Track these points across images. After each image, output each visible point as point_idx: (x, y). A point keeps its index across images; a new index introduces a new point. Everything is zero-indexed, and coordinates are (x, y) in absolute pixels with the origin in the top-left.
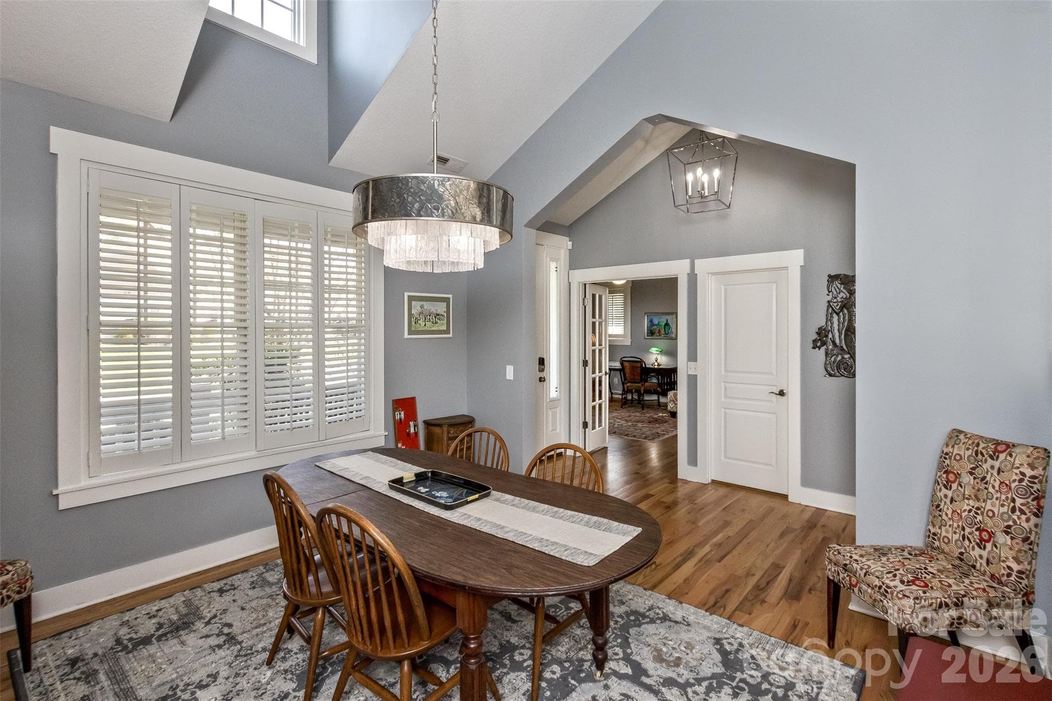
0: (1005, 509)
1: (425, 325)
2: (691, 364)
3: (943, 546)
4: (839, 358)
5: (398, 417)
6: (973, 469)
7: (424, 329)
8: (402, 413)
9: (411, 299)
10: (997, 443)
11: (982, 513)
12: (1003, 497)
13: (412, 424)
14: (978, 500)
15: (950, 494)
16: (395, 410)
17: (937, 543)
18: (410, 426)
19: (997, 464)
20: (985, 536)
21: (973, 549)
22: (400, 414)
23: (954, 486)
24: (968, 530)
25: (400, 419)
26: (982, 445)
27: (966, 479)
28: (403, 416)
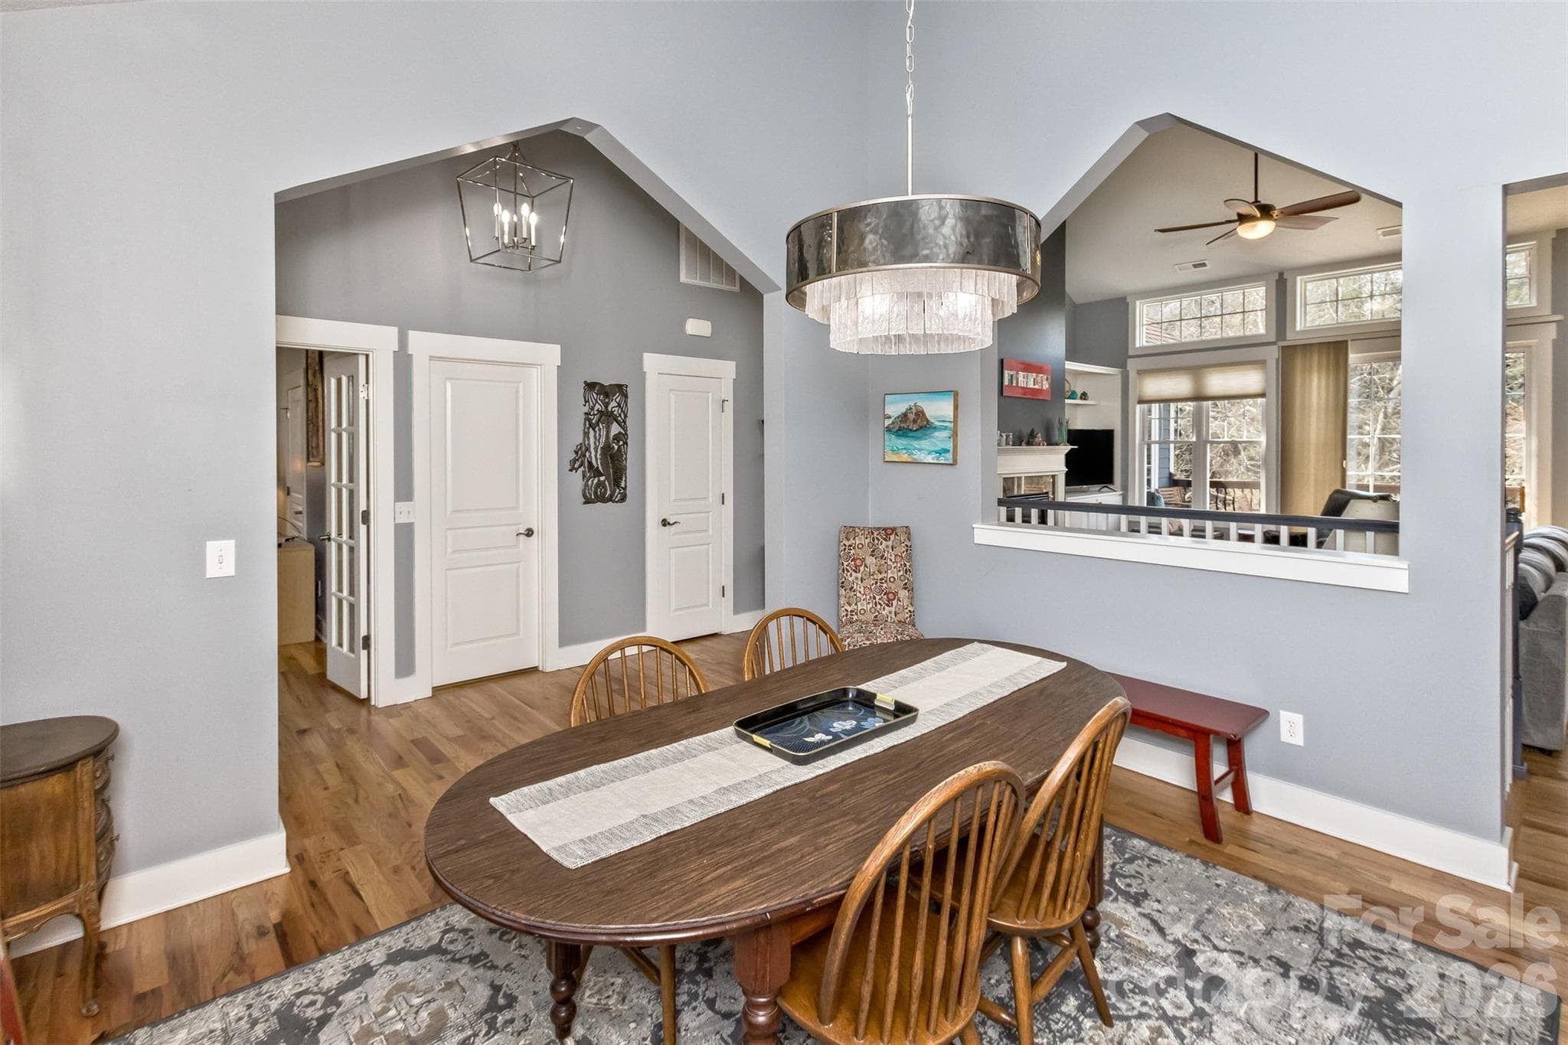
0: (901, 573)
2: (403, 506)
3: (861, 617)
4: (596, 481)
6: (873, 551)
10: (885, 529)
11: (886, 582)
12: (899, 565)
14: (881, 573)
15: (859, 575)
17: (855, 617)
19: (890, 543)
20: (891, 596)
21: (884, 609)
23: (862, 569)
24: (878, 597)
26: (876, 533)
27: (870, 560)
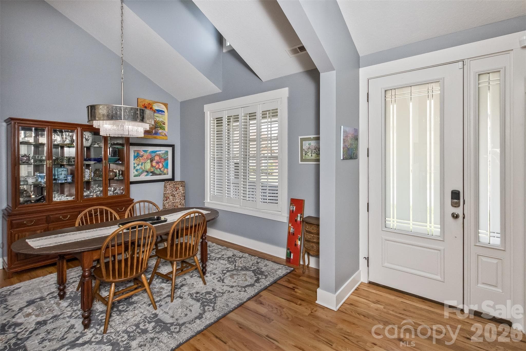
1: (312, 156)
5: (291, 209)
7: (311, 158)
8: (295, 207)
9: (302, 140)
13: (299, 215)
16: (291, 204)
18: (297, 216)
22: (293, 207)
25: (293, 210)
28: (294, 209)
